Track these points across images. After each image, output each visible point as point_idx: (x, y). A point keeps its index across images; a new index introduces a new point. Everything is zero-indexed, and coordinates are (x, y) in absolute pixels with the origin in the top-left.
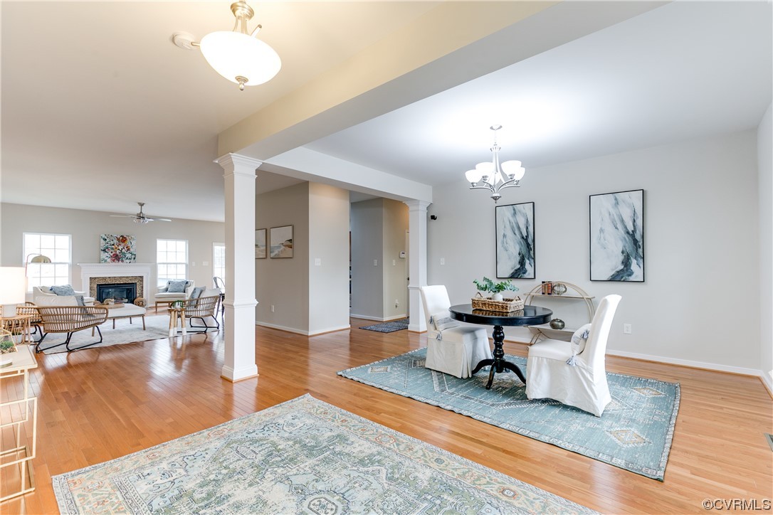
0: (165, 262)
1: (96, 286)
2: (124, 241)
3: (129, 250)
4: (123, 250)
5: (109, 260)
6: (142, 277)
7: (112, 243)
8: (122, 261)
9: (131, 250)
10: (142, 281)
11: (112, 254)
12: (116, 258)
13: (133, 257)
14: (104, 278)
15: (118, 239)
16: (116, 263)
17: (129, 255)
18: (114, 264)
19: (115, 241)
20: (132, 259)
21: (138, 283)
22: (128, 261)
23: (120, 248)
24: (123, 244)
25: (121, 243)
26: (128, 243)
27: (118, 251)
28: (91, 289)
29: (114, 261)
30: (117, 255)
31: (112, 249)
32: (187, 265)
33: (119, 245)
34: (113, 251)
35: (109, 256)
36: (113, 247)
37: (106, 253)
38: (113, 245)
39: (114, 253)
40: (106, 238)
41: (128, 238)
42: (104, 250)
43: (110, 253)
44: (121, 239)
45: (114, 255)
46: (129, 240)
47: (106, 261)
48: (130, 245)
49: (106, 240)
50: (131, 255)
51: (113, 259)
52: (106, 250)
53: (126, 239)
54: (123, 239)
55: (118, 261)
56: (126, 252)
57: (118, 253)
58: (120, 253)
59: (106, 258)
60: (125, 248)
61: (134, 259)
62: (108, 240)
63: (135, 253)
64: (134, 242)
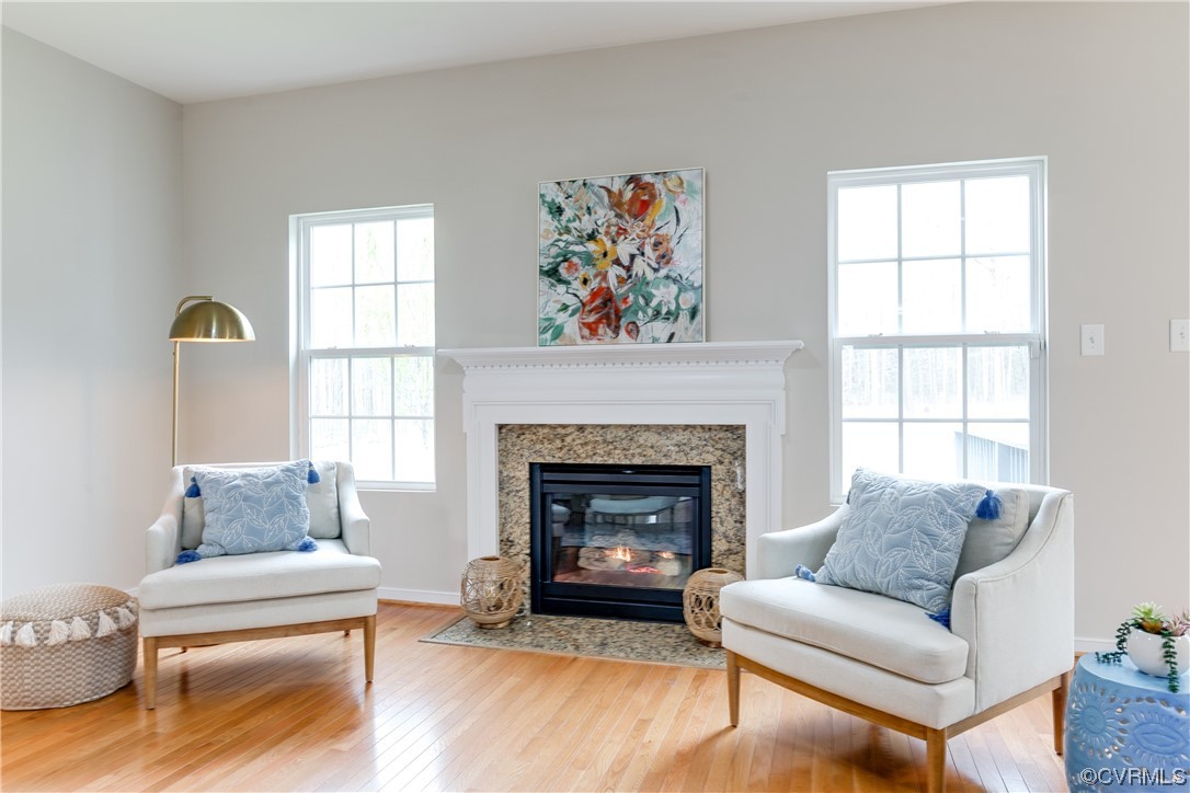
0: (890, 331)
1: (524, 473)
2: (645, 205)
3: (665, 258)
4: (640, 267)
5: (572, 326)
6: (737, 431)
7: (587, 224)
8: (634, 330)
9: (679, 259)
10: (739, 455)
11: (584, 293)
12: (606, 313)
13: (688, 300)
14: (557, 432)
15: (616, 202)
16: (605, 345)
17: (664, 294)
18: (594, 346)
19: (603, 215)
20: (684, 318)
21: (718, 472)
22: (661, 328)
23: (624, 249)
24: (635, 229)
25: (628, 222)
26: (660, 216)
27: (614, 272)
28: (502, 484)
29: (592, 329)
30: (609, 299)
31: (589, 259)
32: (1039, 351)
33: (622, 231)
34: (591, 272)
35: (572, 302)
36: (591, 246)
37: (561, 288)
38: (592, 237)
39: (594, 284)
40: (560, 200)
41: (659, 186)
42: (552, 273)
43: (576, 284)
44: (628, 195)
45: (594, 295)
46: (663, 200)
47: (558, 333)
48: (669, 230)
49: (560, 210)
50: (674, 289)
51: (592, 318)
52: (562, 270)
53: (653, 196)
54: (638, 199)
55: (616, 330)
56: (650, 275)
57: (612, 282)
58: (621, 281)
59: (561, 318)
60: (648, 250)
61: (694, 313)
62: (568, 213)
63: (697, 279)
64: (692, 210)
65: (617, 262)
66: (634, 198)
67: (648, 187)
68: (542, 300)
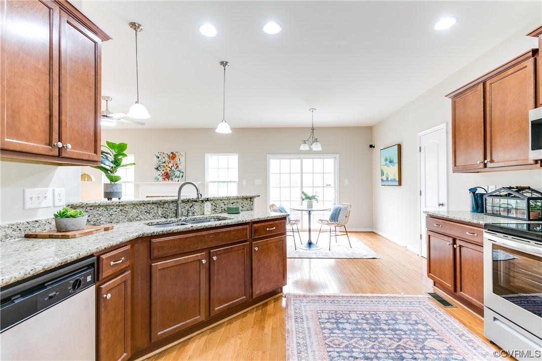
0: (217, 180)
2: (174, 158)
3: (177, 167)
4: (173, 168)
5: (161, 178)
7: (164, 160)
8: (172, 179)
9: (180, 167)
11: (163, 173)
12: (167, 176)
13: (181, 174)
15: (169, 157)
16: (167, 182)
17: (177, 173)
18: (165, 182)
19: (167, 159)
20: (181, 177)
22: (177, 179)
23: (170, 165)
24: (172, 161)
25: (171, 160)
26: (177, 159)
27: (168, 169)
29: (164, 179)
30: (167, 174)
31: (164, 167)
32: (238, 184)
33: (170, 162)
34: (164, 169)
35: (161, 174)
36: (164, 164)
37: (159, 171)
38: (164, 163)
39: (165, 171)
40: (159, 155)
41: (177, 154)
42: (157, 169)
43: (162, 171)
44: (171, 155)
45: (165, 173)
46: (177, 157)
47: (158, 180)
48: (178, 162)
49: (159, 157)
50: (179, 172)
51: (164, 177)
52: (159, 168)
53: (175, 156)
54: (173, 156)
55: (169, 179)
56: (175, 170)
57: (168, 171)
58: (170, 171)
59: (159, 177)
60: (175, 165)
61: (182, 177)
62: (160, 158)
63: (183, 171)
64: (183, 159)
65: (169, 167)
66: (172, 156)
67: (175, 154)
68: (155, 174)
